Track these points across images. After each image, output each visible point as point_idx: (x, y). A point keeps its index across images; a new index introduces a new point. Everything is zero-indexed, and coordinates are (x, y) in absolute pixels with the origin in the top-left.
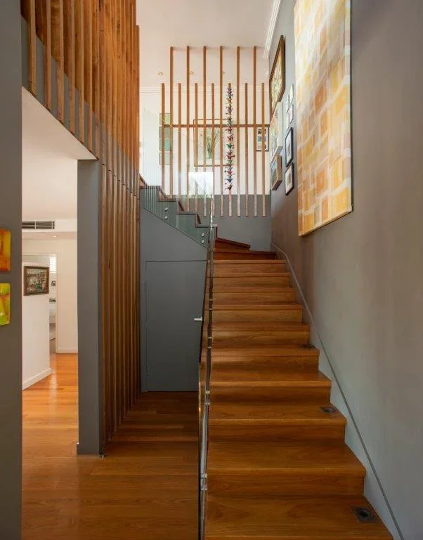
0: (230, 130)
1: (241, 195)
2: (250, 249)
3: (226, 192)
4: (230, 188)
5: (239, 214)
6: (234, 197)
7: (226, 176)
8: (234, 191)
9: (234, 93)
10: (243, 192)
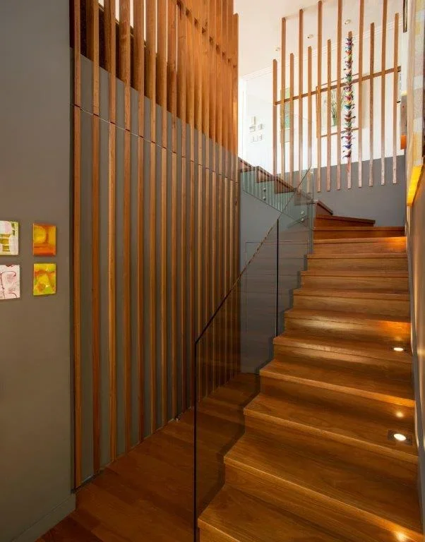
0: (350, 88)
1: (363, 162)
2: (375, 225)
3: (345, 161)
4: (349, 156)
5: (360, 184)
6: (355, 165)
7: (344, 142)
8: (355, 159)
9: (356, 42)
10: (366, 157)
